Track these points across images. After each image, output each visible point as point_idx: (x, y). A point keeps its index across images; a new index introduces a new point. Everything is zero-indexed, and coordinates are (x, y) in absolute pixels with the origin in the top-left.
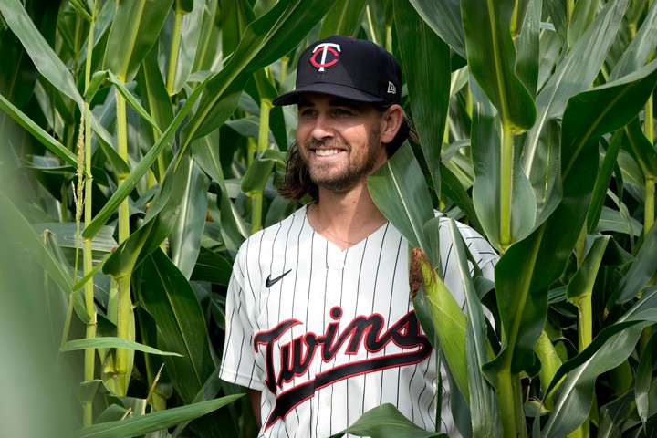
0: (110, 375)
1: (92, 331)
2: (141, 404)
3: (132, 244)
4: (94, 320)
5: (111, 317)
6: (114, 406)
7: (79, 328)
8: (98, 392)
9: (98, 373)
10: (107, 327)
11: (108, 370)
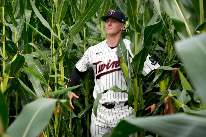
0: (60, 81)
1: (56, 73)
2: (66, 86)
3: (62, 56)
4: (56, 71)
5: (59, 70)
6: (61, 87)
7: (53, 73)
8: (57, 84)
9: (57, 81)
10: (59, 72)
11: (59, 80)
